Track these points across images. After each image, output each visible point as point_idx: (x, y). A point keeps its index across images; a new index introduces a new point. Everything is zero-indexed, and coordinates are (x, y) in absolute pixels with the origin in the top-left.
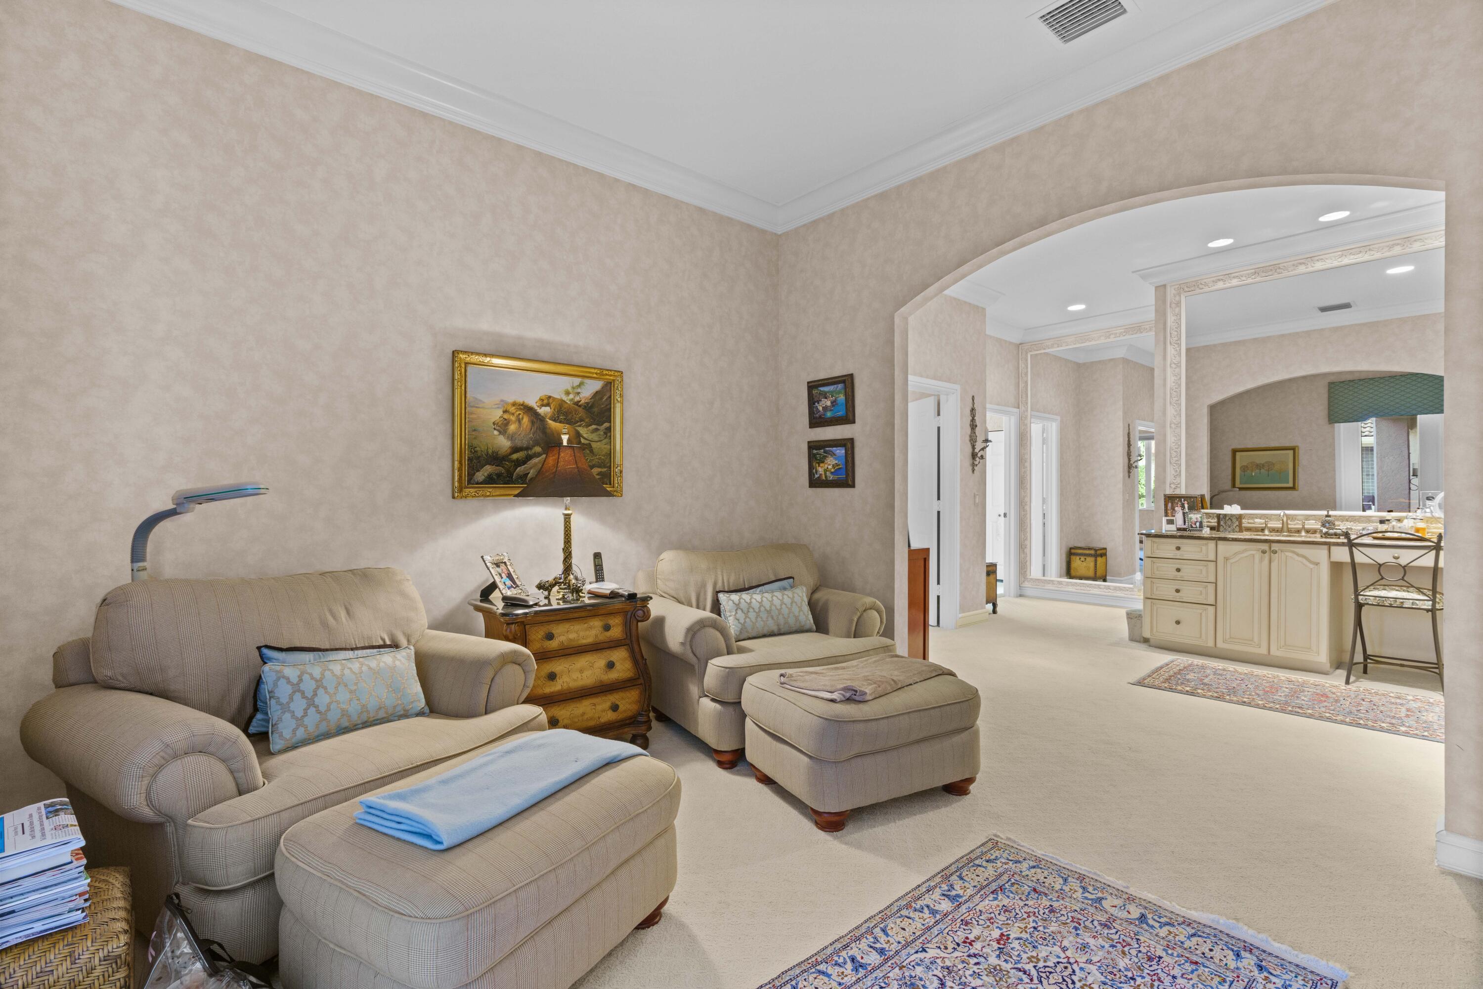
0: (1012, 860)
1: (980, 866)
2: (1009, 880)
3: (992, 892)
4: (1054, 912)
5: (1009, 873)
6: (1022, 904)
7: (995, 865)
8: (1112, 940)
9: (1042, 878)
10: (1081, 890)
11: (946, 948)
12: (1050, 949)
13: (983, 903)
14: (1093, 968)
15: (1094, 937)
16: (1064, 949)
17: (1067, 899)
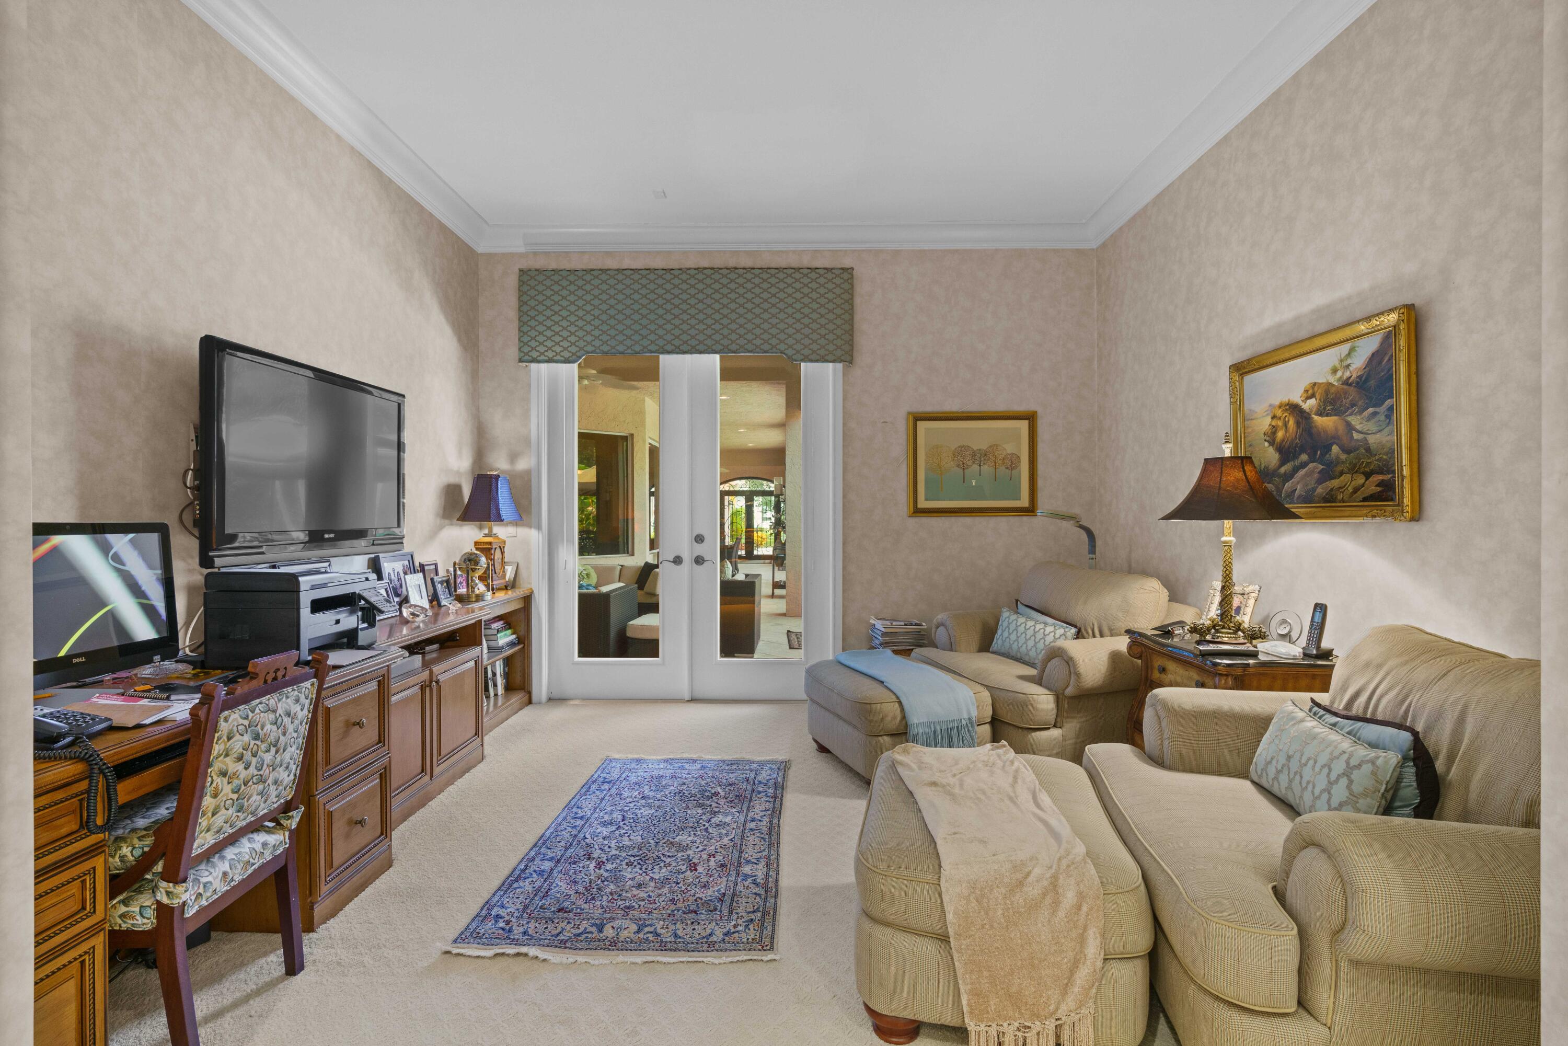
0: (734, 933)
1: (754, 912)
2: (721, 911)
3: (724, 894)
4: (671, 900)
5: (726, 918)
6: (697, 895)
7: (743, 920)
8: (621, 900)
9: (696, 927)
10: (659, 931)
11: (721, 847)
12: (661, 875)
13: (725, 884)
14: (629, 876)
15: (635, 896)
16: (652, 879)
17: (665, 917)
